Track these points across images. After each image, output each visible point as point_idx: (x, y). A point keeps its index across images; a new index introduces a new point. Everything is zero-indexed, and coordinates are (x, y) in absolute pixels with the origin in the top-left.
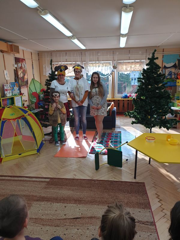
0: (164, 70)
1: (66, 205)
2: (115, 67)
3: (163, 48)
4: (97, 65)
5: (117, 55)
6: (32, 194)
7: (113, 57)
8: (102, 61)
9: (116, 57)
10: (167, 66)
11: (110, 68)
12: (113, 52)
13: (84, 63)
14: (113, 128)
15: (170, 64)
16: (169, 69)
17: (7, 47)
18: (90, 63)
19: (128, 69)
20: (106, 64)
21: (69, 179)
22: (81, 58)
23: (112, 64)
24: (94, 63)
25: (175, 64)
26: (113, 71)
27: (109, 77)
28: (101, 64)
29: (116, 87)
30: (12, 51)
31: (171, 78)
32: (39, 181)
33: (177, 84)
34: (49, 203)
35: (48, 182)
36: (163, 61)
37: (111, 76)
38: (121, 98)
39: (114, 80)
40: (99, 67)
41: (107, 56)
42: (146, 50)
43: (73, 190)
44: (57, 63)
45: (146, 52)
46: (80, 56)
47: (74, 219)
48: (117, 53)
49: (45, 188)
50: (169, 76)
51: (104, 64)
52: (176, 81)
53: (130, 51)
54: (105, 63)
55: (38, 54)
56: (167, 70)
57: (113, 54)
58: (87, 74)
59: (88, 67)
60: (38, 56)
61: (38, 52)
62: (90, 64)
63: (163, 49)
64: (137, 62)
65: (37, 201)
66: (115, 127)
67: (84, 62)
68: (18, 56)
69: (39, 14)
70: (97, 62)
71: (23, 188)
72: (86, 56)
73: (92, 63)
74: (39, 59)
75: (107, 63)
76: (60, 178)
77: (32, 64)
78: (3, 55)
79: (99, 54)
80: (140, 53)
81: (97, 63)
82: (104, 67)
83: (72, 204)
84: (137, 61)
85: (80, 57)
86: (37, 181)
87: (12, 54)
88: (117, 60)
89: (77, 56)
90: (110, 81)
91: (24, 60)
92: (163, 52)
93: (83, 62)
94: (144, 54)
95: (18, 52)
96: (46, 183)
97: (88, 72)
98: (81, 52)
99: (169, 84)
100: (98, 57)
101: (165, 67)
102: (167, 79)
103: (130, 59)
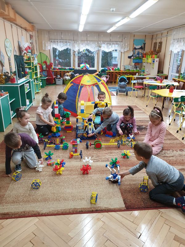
2: (100, 47)
7: (99, 38)
8: (90, 41)
9: (101, 39)
10: (137, 47)
12: (99, 34)
16: (138, 50)
25: (142, 46)
26: (98, 49)
31: (139, 57)
33: (143, 61)
36: (133, 43)
40: (88, 46)
41: (94, 37)
42: (123, 35)
44: (55, 40)
45: (123, 36)
48: (102, 36)
50: (138, 55)
52: (142, 59)
55: (38, 31)
56: (136, 51)
60: (38, 33)
61: (38, 29)
63: (134, 35)
72: (78, 36)
74: (38, 36)
77: (36, 40)
78: (26, 32)
80: (119, 36)
92: (134, 37)
97: (80, 49)
99: (137, 61)
100: (87, 38)
101: (135, 49)
102: (136, 57)
103: (111, 40)
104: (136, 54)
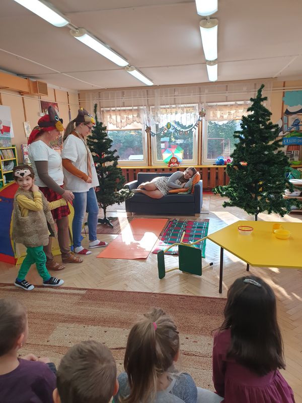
0: (285, 117)
1: (106, 328)
2: (202, 114)
3: (284, 81)
4: (174, 110)
5: (207, 94)
6: (57, 311)
7: (200, 97)
8: (182, 104)
9: (204, 98)
10: (291, 110)
11: (195, 115)
12: (200, 88)
13: (152, 109)
14: (196, 215)
15: (295, 106)
16: (294, 116)
17: (29, 86)
18: (161, 108)
19: (225, 116)
20: (188, 109)
21: (116, 291)
22: (148, 100)
23: (197, 108)
24: (168, 108)
26: (199, 120)
27: (193, 129)
28: (180, 109)
29: (205, 146)
30: (36, 91)
31: (297, 132)
32: (70, 294)
34: (81, 326)
35: (83, 296)
36: (283, 102)
37: (197, 128)
38: (214, 165)
39: (202, 136)
40: (176, 114)
41: (190, 95)
42: (255, 84)
43: (120, 308)
44: (109, 109)
45: (255, 88)
46: (146, 96)
47: (117, 349)
48: (206, 91)
49: (79, 304)
50: (295, 128)
51: (185, 110)
53: (227, 86)
54: (186, 107)
55: (79, 94)
56: (290, 117)
57: (200, 92)
58: (157, 126)
59: (159, 115)
60: (79, 98)
61: (78, 91)
62: (161, 110)
63: (284, 83)
64: (238, 105)
65: (64, 321)
66: (199, 212)
67: (152, 105)
68: (45, 99)
69: (72, 35)
70: (174, 106)
71: (45, 303)
72: (154, 97)
73: (165, 108)
74: (80, 102)
75: (189, 107)
76: (103, 290)
77: (69, 112)
78: (23, 98)
79: (176, 93)
80: (245, 89)
81: (174, 108)
82: (185, 114)
83: (116, 329)
84: (239, 103)
85: (146, 98)
86: (66, 294)
87: (37, 97)
88: (207, 102)
89: (141, 97)
90: (195, 136)
91: (56, 104)
92: (284, 86)
93: (151, 107)
94: (250, 92)
95: (47, 94)
96: (80, 297)
97: (159, 123)
98: (147, 91)
99: (294, 141)
100: (175, 98)
101: (288, 113)
102: (291, 132)
103: (228, 100)
104: (290, 126)
